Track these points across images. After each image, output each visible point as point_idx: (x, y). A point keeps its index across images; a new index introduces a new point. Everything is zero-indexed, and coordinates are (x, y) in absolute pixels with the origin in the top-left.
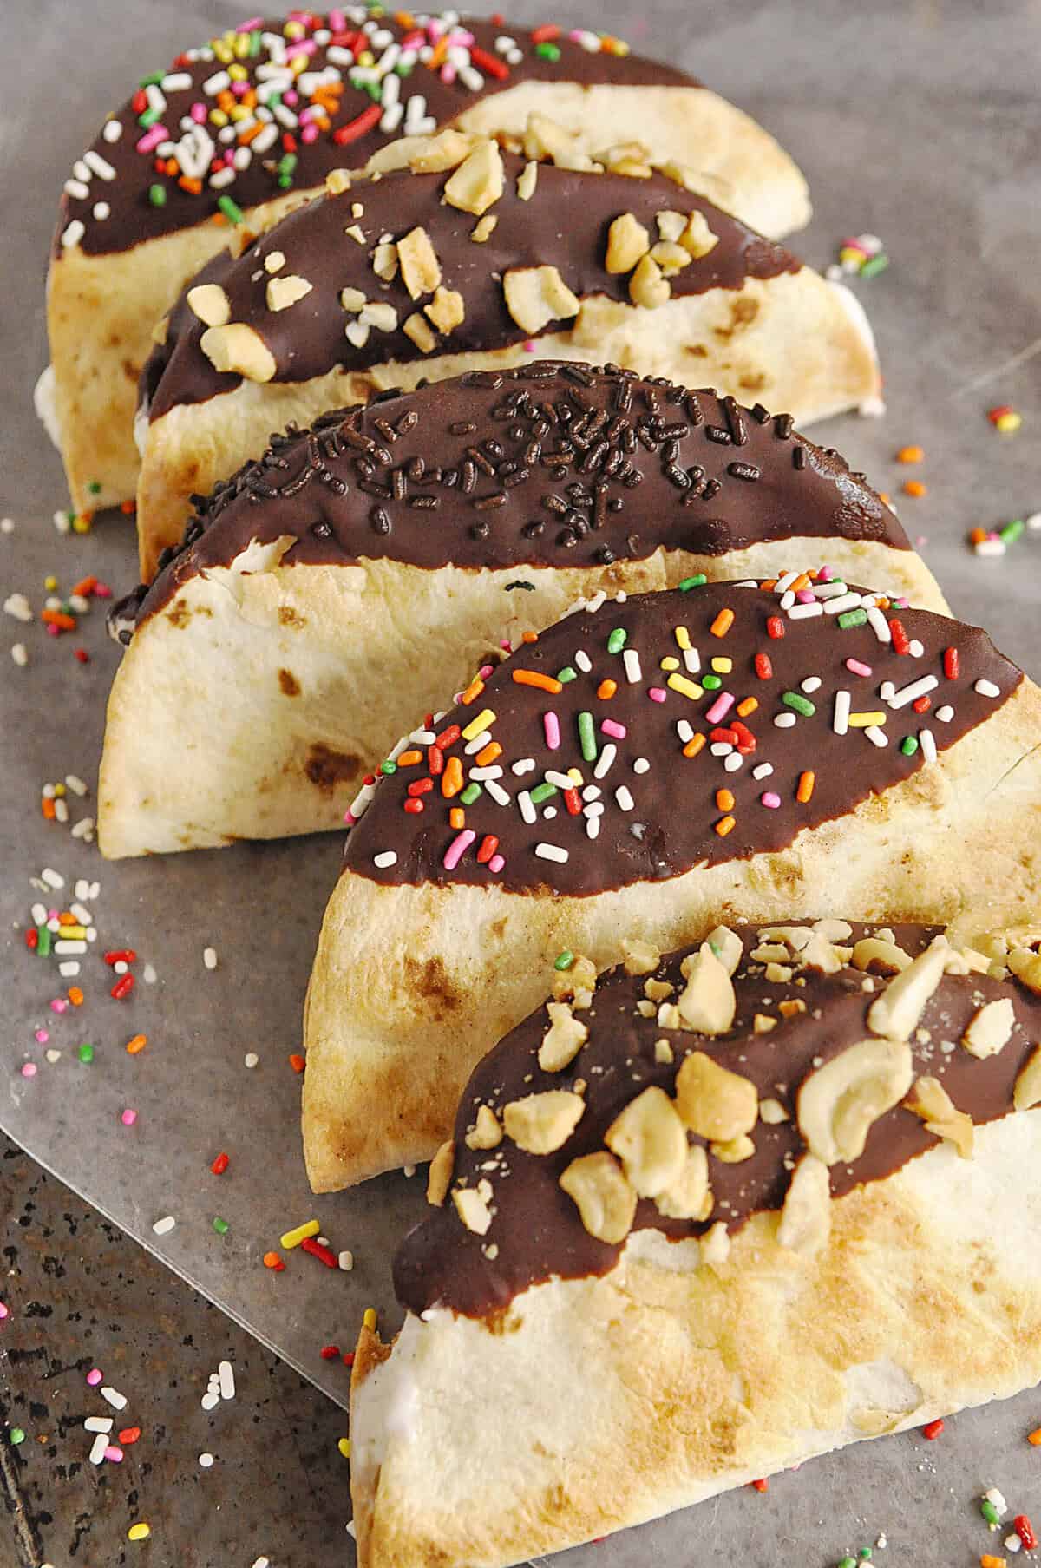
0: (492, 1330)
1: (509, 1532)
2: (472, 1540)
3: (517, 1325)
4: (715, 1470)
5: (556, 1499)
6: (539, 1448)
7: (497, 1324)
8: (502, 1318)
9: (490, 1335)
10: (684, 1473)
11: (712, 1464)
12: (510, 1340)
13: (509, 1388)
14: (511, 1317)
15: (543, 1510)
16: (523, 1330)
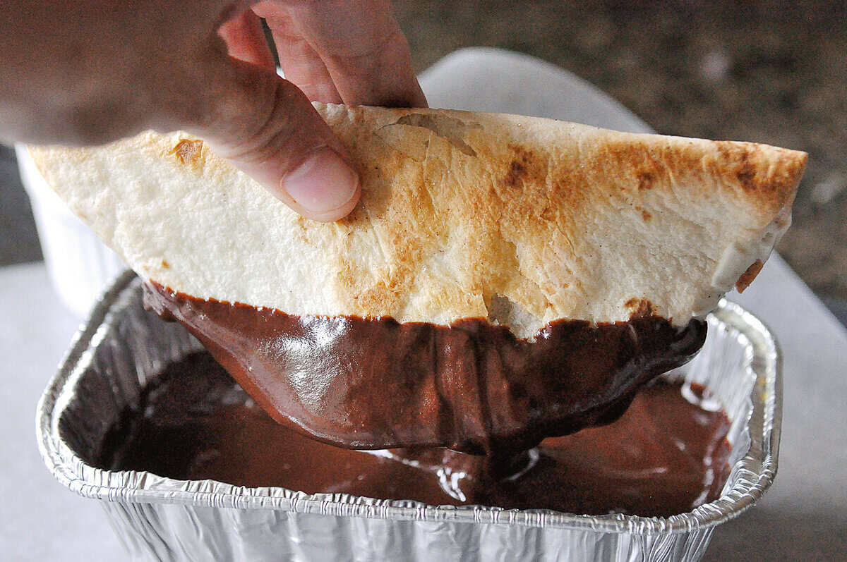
0: (649, 304)
1: (688, 172)
2: (716, 177)
3: (630, 303)
4: (531, 154)
5: (647, 182)
6: (646, 216)
7: (644, 308)
8: (640, 310)
9: (652, 302)
10: (552, 161)
11: (532, 160)
12: (639, 294)
13: (652, 260)
14: (631, 310)
15: (659, 178)
16: (628, 297)
